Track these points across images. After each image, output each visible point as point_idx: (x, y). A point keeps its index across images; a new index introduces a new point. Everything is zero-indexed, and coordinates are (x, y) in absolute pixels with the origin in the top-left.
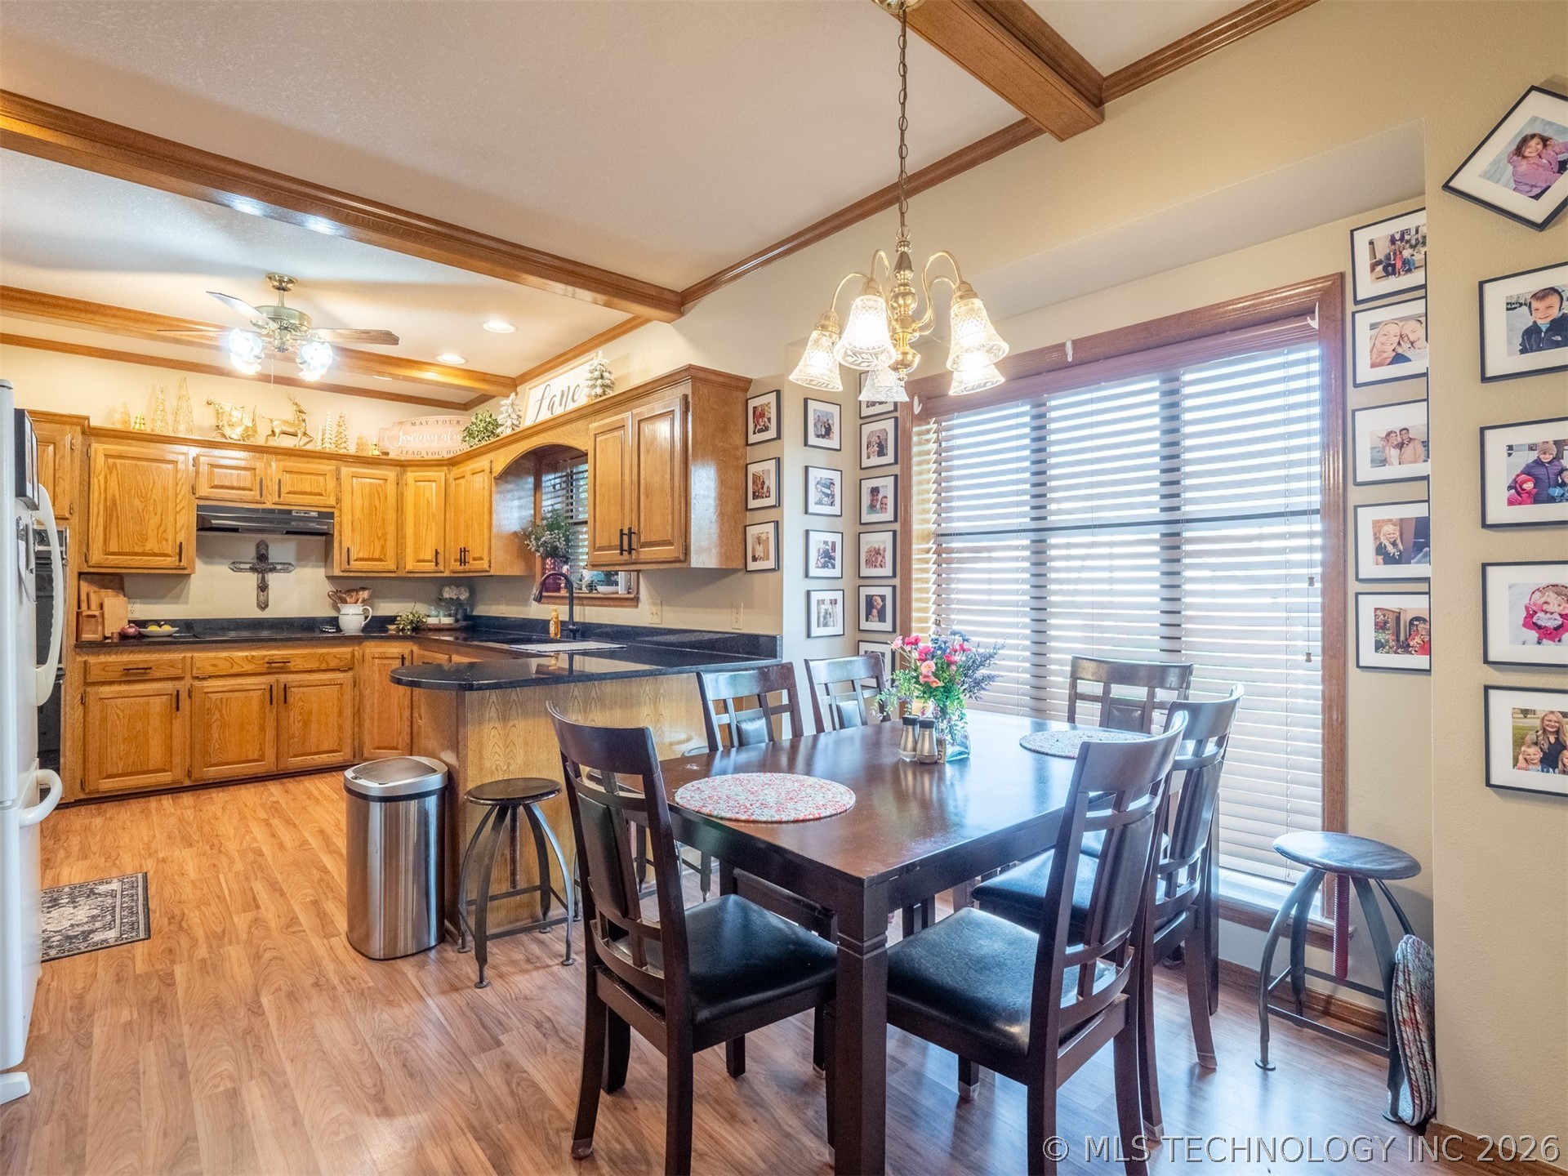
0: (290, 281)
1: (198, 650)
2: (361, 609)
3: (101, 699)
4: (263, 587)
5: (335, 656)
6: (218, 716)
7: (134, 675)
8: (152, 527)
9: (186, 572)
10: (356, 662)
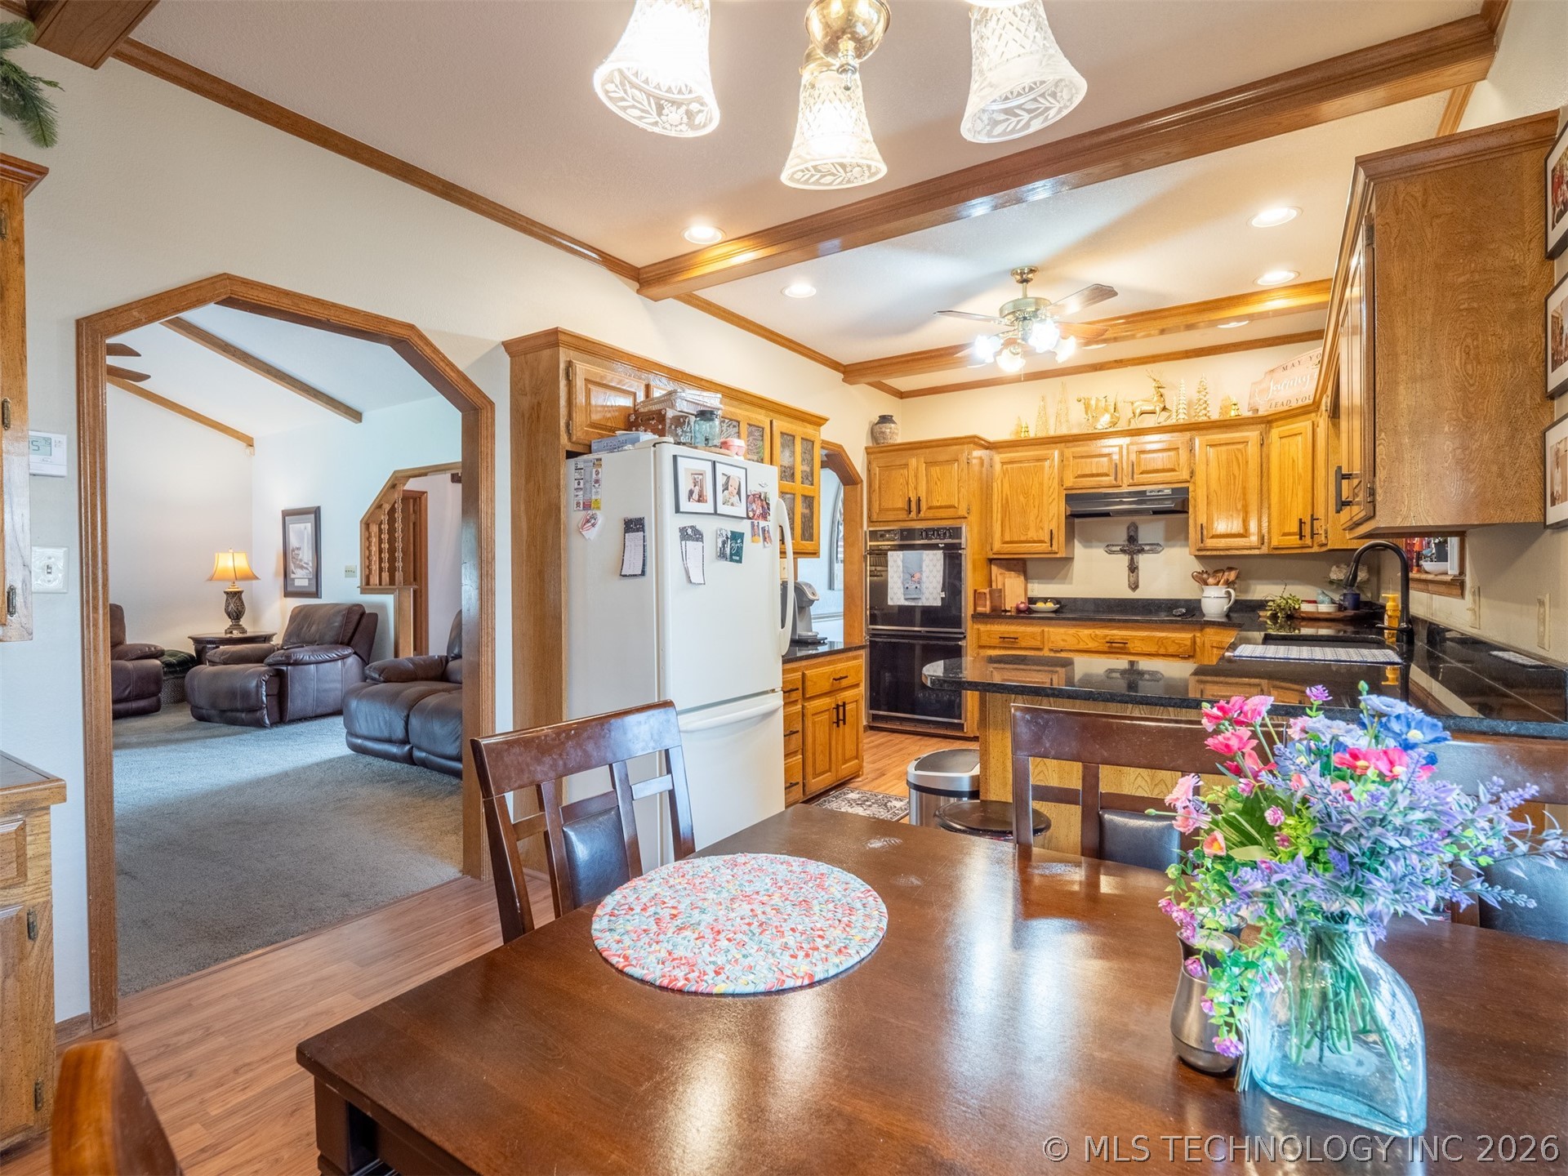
0: (1031, 271)
1: (1049, 625)
2: (1224, 591)
4: (1133, 568)
5: (1173, 641)
7: (1008, 642)
8: (1032, 518)
9: (1058, 556)
10: (1198, 649)
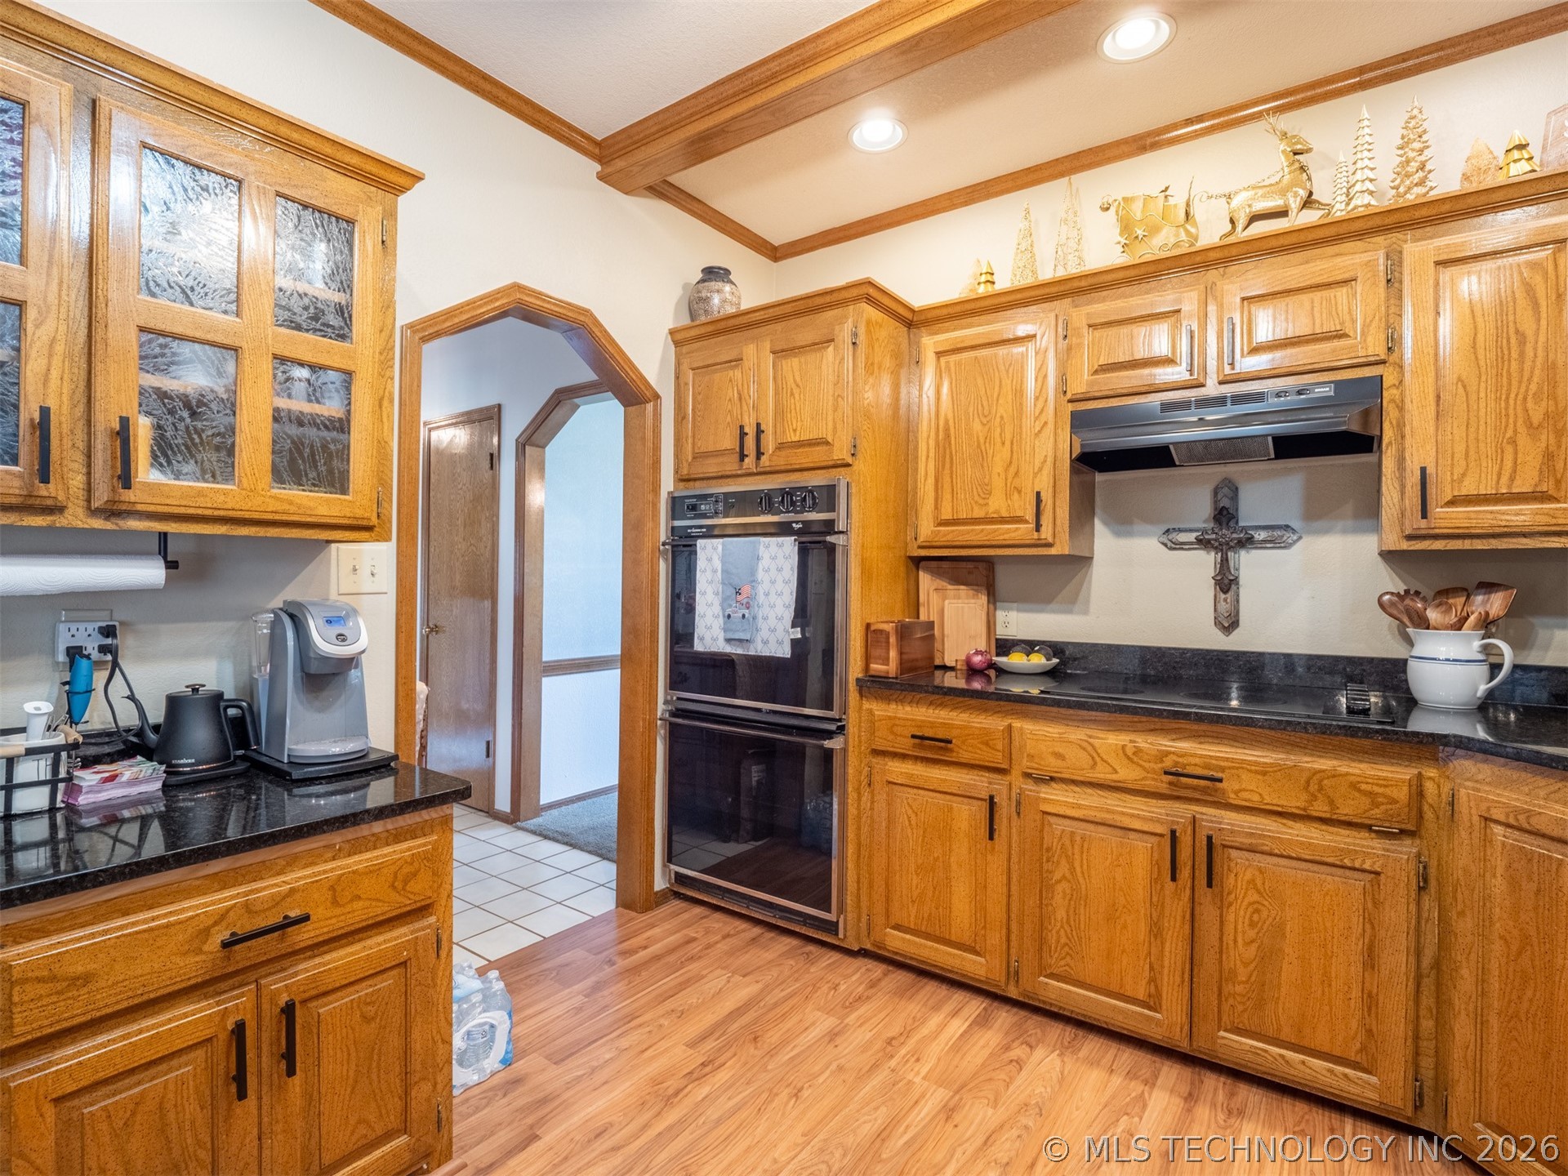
2: (1479, 645)
3: (890, 782)
4: (1226, 582)
5: (1354, 786)
6: (1068, 875)
7: (931, 748)
8: (998, 468)
9: (1053, 551)
10: (1429, 815)
